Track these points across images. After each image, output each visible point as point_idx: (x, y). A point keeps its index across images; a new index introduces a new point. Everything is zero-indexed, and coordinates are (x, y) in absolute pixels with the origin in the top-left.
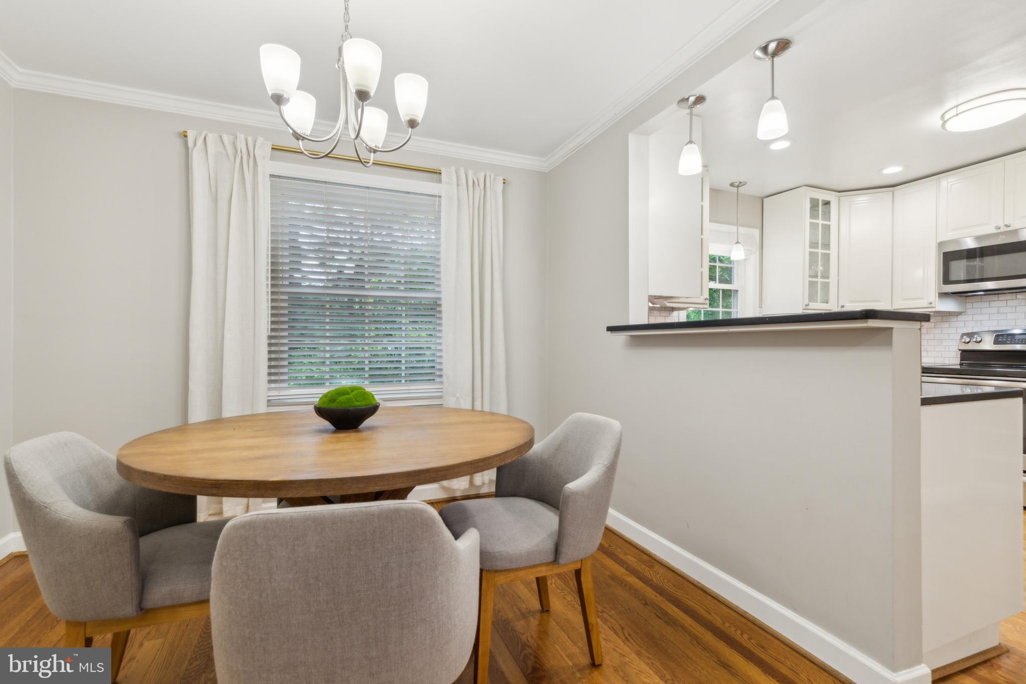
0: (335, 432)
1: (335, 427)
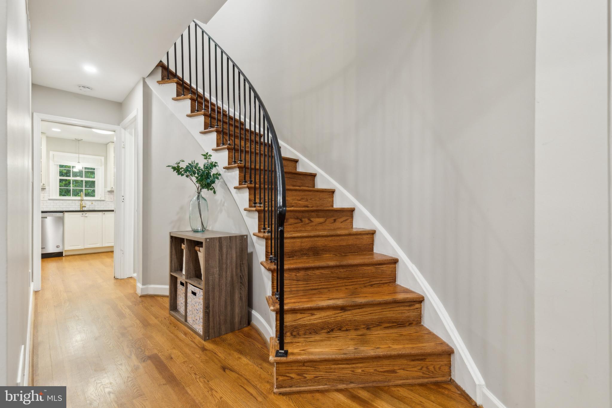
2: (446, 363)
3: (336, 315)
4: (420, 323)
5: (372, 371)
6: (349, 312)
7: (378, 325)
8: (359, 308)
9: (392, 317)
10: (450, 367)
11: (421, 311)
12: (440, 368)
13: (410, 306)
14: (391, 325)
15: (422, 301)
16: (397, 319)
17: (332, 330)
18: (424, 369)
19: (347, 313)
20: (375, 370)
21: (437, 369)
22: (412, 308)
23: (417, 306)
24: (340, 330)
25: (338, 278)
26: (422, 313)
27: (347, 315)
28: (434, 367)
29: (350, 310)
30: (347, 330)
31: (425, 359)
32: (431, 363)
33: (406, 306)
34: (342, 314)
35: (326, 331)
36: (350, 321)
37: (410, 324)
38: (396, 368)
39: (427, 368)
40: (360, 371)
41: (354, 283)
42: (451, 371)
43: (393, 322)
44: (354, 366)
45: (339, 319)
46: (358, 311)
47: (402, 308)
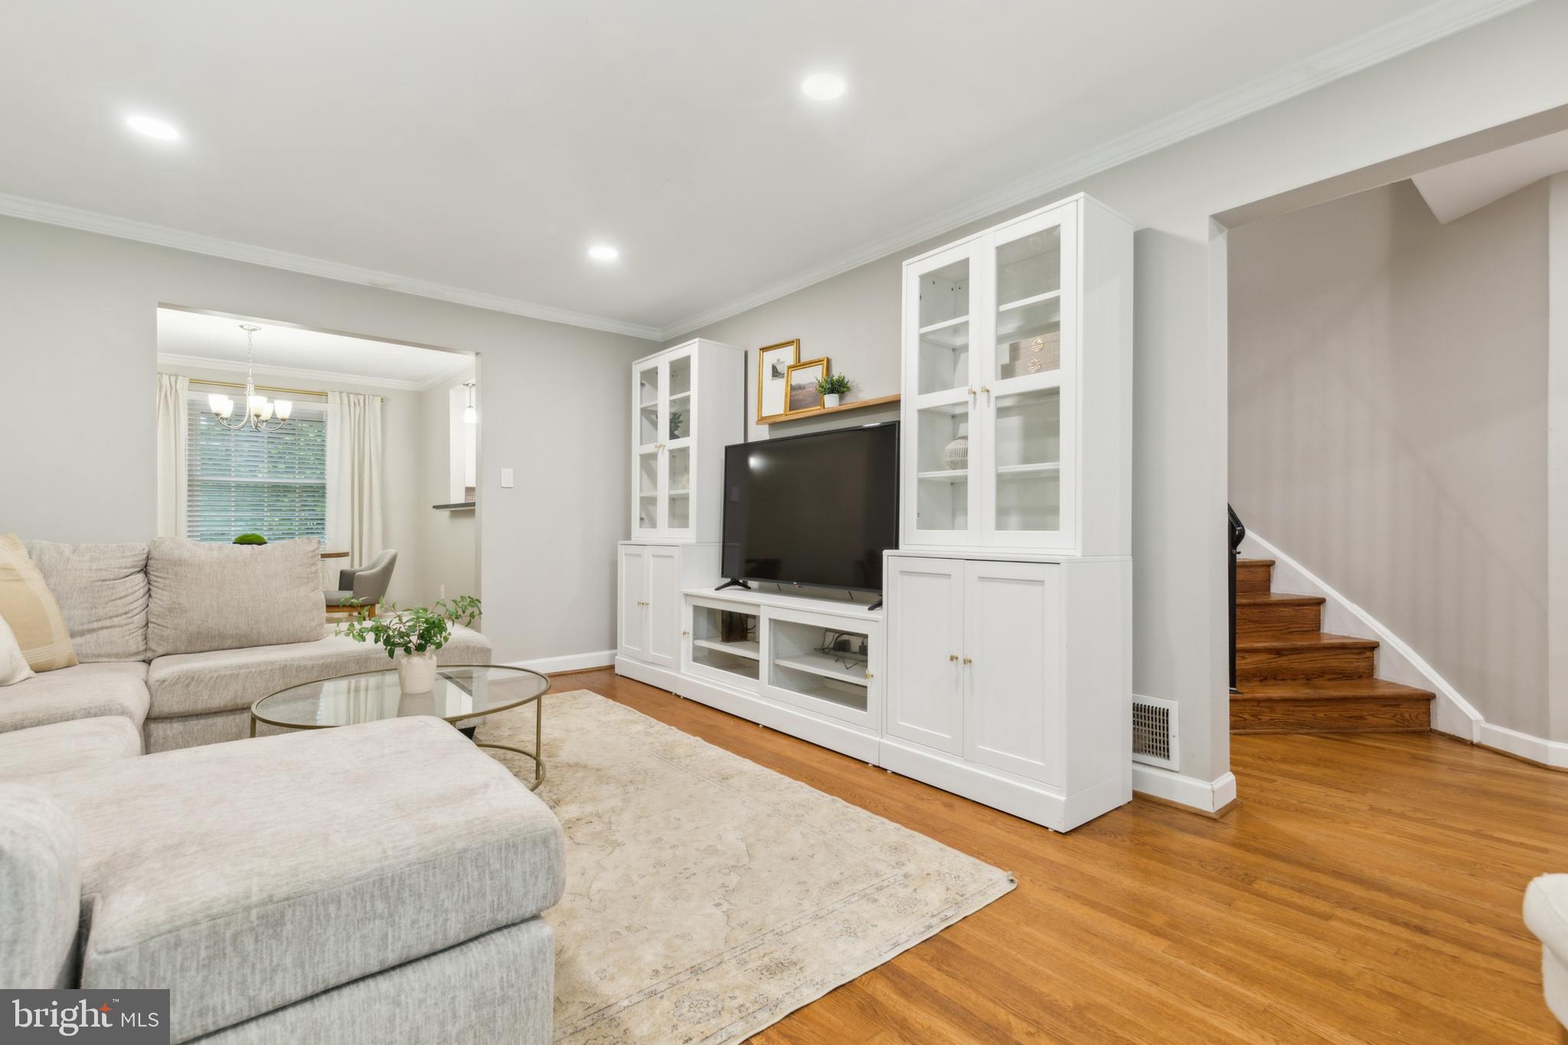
2: (1424, 710)
3: (1270, 661)
4: (1372, 676)
5: (1336, 715)
6: (1286, 658)
7: (1320, 676)
8: (1297, 654)
9: (1337, 666)
10: (1429, 716)
11: (1373, 661)
12: (1417, 717)
13: (1360, 653)
14: (1336, 676)
15: (1376, 647)
16: (1343, 670)
17: (1266, 679)
18: (1398, 716)
19: (1283, 658)
20: (1340, 715)
21: (1414, 718)
22: (1362, 656)
23: (1368, 654)
24: (1274, 678)
25: (1250, 621)
26: (1375, 663)
27: (1283, 662)
28: (1410, 715)
29: (1286, 655)
30: (1282, 680)
31: (1399, 705)
32: (1406, 710)
33: (1354, 653)
34: (1277, 659)
35: (1257, 679)
36: (1286, 668)
37: (1360, 677)
38: (1364, 714)
39: (1401, 715)
40: (1322, 715)
41: (1270, 629)
42: (1430, 720)
43: (1338, 674)
44: (1315, 709)
45: (1273, 665)
46: (1295, 656)
47: (1349, 656)
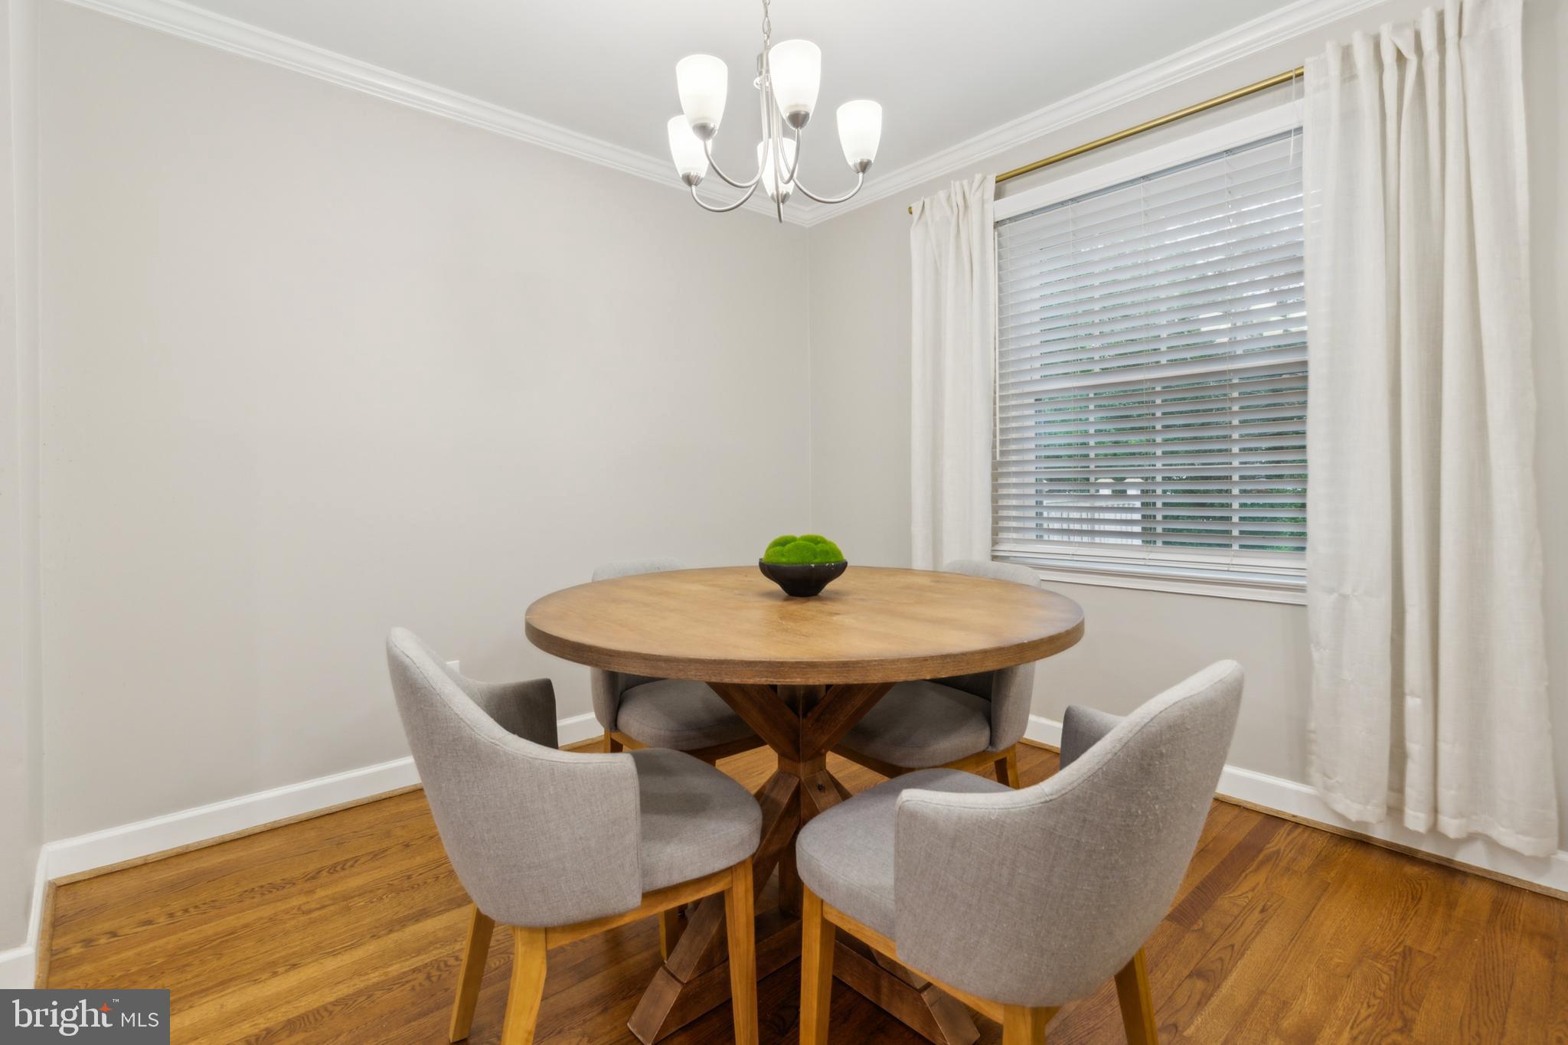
0: (786, 600)
1: (786, 591)
